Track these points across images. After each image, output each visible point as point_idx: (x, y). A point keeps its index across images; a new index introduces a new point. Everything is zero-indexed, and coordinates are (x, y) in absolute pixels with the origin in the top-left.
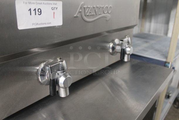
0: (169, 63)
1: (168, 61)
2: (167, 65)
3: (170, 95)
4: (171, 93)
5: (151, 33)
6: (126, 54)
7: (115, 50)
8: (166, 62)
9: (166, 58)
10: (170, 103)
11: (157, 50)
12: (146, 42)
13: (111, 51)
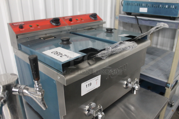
0: (170, 84)
1: (169, 82)
2: (168, 86)
3: (173, 104)
4: (173, 103)
5: (159, 47)
6: (135, 90)
7: (128, 86)
8: (167, 83)
9: (168, 78)
10: (173, 110)
11: (161, 69)
12: (153, 59)
13: (125, 86)
